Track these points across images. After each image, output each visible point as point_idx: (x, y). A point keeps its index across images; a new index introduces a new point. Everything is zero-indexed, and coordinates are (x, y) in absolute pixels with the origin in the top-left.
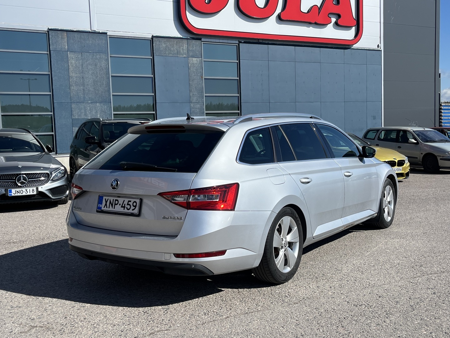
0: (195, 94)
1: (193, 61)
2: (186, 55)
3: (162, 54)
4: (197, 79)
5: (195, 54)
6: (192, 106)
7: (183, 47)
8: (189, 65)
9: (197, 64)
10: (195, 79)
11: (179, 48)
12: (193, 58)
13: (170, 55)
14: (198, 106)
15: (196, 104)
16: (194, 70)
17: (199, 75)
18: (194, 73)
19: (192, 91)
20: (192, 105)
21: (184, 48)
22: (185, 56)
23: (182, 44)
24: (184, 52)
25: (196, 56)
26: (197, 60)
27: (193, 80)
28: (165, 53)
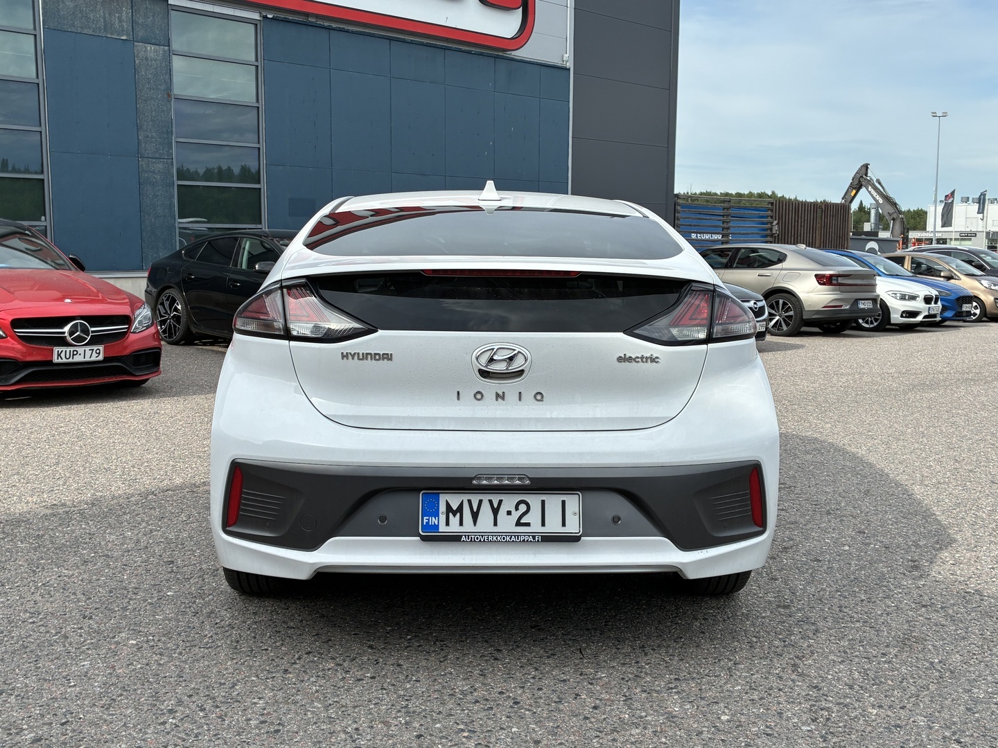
0: (152, 137)
1: (146, 51)
2: (128, 35)
3: (65, 27)
4: (157, 98)
5: (153, 36)
6: (142, 165)
7: (121, 13)
8: (137, 62)
9: (156, 60)
10: (152, 98)
11: (110, 14)
12: (147, 45)
13: (86, 31)
14: (160, 166)
15: (154, 160)
16: (150, 76)
17: (162, 88)
18: (149, 83)
19: (145, 127)
20: (143, 163)
21: (124, 18)
22: (124, 38)
23: (118, 5)
24: (122, 26)
25: (153, 41)
26: (155, 51)
27: (146, 101)
28: (73, 25)
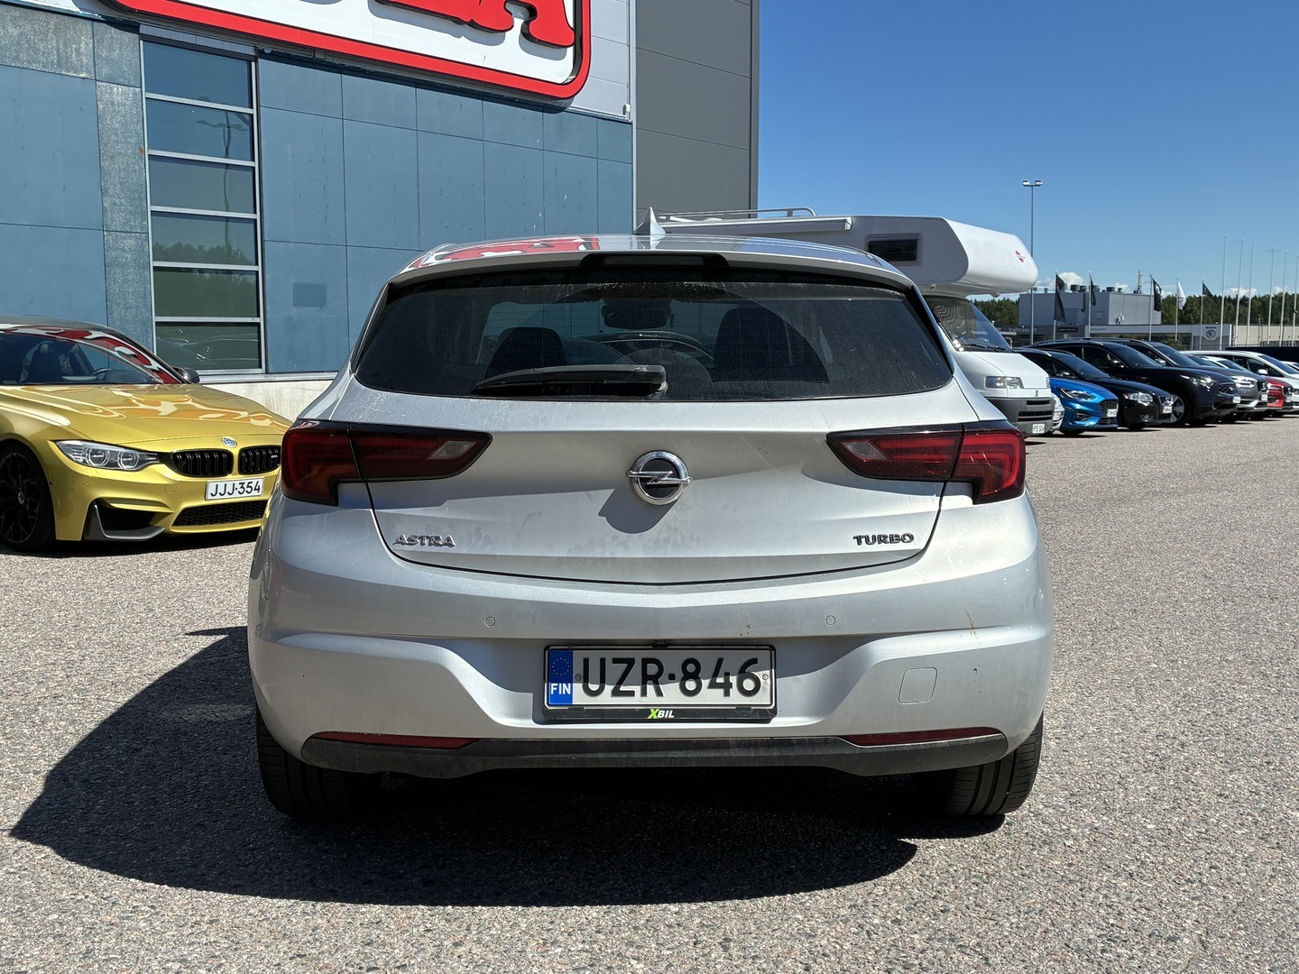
0: (121, 204)
1: (111, 94)
2: (88, 71)
4: (127, 155)
5: (120, 73)
6: (108, 241)
7: (79, 43)
8: (100, 107)
9: (124, 105)
10: (120, 154)
11: (65, 45)
12: (113, 86)
13: (34, 66)
14: (130, 242)
15: (123, 235)
16: (117, 125)
17: (133, 141)
18: (116, 134)
19: (111, 192)
20: (109, 238)
21: (83, 50)
22: (84, 75)
23: (75, 33)
24: (81, 61)
25: (121, 80)
26: (124, 93)
27: (112, 157)
28: (17, 58)
